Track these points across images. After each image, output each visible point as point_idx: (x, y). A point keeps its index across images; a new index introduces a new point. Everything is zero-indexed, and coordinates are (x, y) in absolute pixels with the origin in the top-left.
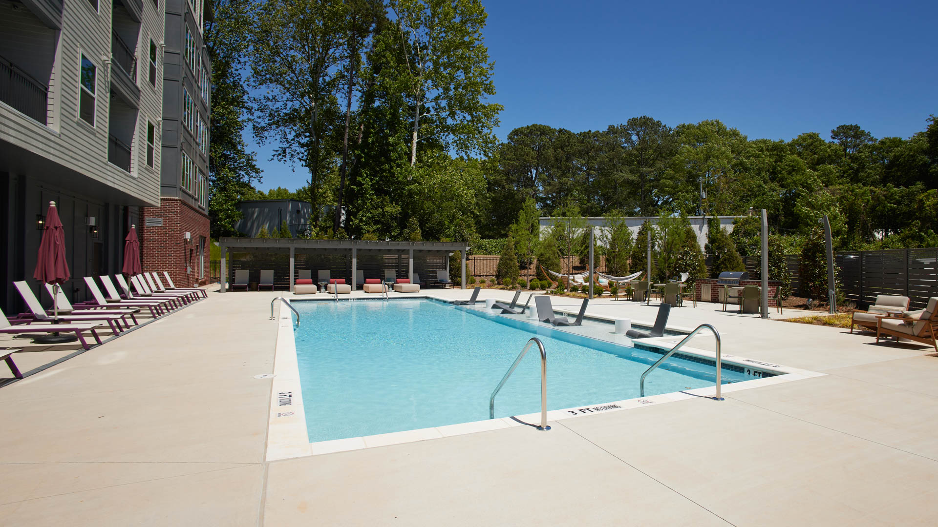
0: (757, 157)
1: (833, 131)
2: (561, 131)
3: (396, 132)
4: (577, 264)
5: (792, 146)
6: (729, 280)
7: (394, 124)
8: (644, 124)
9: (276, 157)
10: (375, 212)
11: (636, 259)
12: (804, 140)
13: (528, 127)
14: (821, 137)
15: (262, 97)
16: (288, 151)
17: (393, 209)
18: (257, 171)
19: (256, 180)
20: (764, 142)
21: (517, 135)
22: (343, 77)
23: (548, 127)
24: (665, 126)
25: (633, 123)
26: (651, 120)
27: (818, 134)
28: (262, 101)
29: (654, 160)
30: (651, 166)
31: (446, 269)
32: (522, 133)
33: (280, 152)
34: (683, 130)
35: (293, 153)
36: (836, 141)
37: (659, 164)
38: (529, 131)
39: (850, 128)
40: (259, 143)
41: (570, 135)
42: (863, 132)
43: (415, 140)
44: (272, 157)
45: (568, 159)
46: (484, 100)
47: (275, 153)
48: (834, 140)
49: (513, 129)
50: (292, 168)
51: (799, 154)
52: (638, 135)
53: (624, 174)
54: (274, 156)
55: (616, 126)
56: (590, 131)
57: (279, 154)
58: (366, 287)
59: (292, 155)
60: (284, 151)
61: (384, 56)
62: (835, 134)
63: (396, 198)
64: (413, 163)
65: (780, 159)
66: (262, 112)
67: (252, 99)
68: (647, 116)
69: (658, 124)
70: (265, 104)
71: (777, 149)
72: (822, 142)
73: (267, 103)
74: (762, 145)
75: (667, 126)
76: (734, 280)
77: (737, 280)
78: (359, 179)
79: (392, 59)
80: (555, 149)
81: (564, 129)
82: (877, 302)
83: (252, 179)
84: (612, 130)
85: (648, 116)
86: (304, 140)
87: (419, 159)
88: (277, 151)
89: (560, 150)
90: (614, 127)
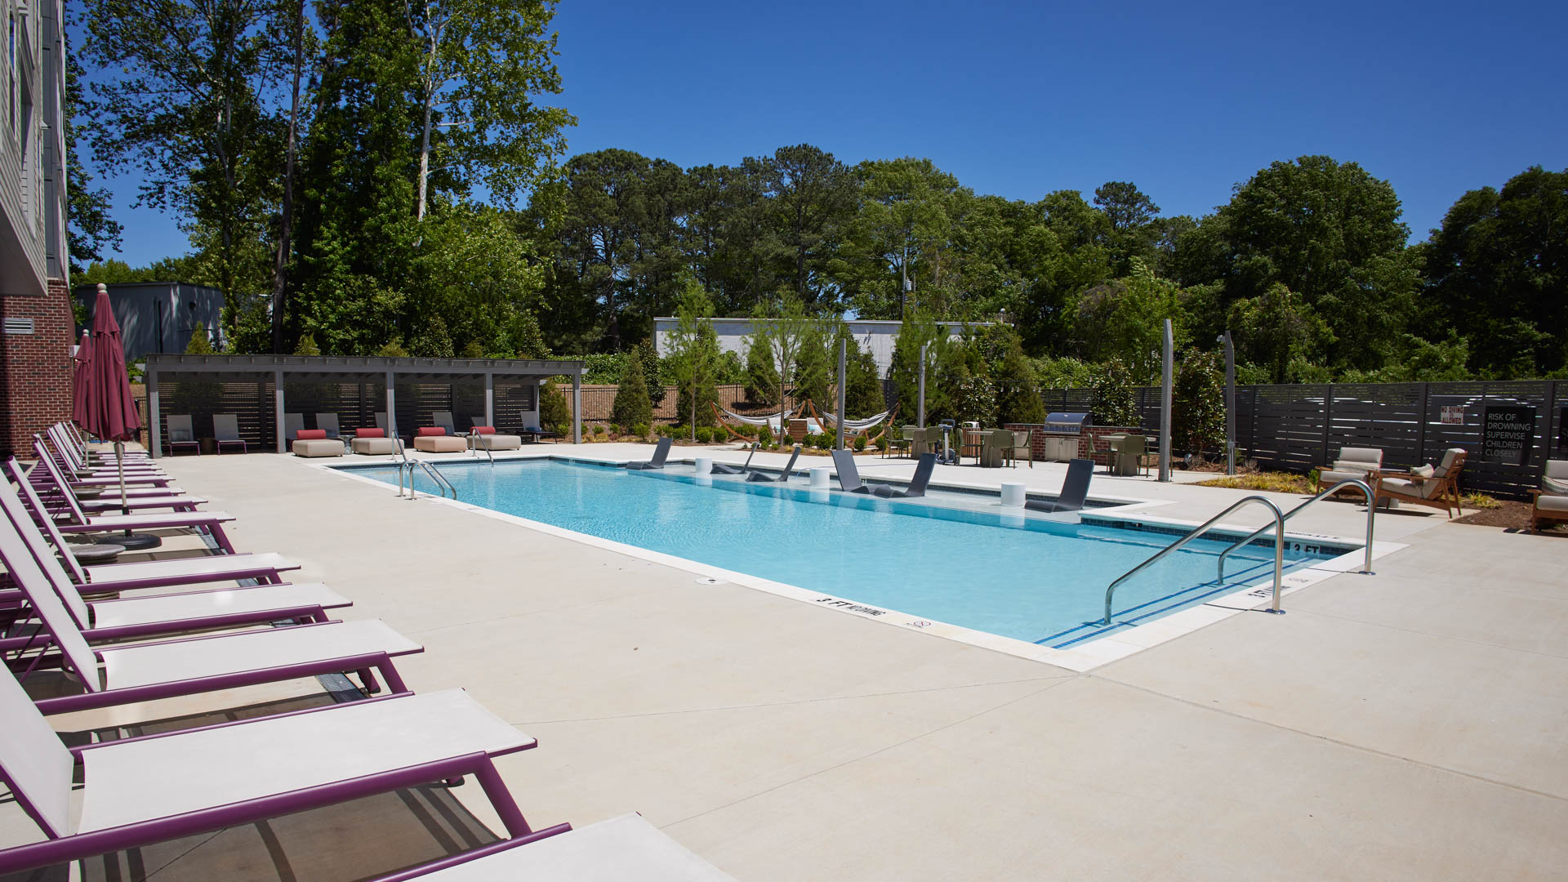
0: (985, 225)
1: (1097, 191)
2: (658, 163)
3: (390, 158)
4: (741, 399)
5: (1040, 209)
6: (1064, 426)
7: (385, 143)
8: (805, 158)
9: (144, 202)
10: (352, 306)
11: (856, 391)
12: (1056, 200)
13: (599, 155)
14: (1083, 198)
15: (118, 85)
16: (169, 188)
17: (389, 299)
18: (114, 229)
19: (109, 245)
20: (998, 201)
21: (578, 167)
22: (266, 45)
23: (636, 154)
24: (839, 163)
25: (785, 155)
26: (817, 150)
27: (1077, 194)
28: (119, 91)
29: (822, 220)
30: (816, 231)
31: (533, 409)
32: (588, 164)
33: (152, 191)
34: (866, 171)
35: (177, 192)
36: (1101, 207)
37: (829, 228)
38: (601, 161)
39: (1120, 187)
40: (103, 172)
41: (676, 172)
42: (1140, 195)
43: (425, 173)
44: (138, 201)
45: (671, 213)
46: (539, 100)
47: (144, 192)
48: (1098, 206)
49: (572, 157)
50: (177, 221)
51: (1048, 223)
52: (792, 175)
53: (773, 245)
54: (141, 197)
55: (756, 158)
56: (711, 166)
57: (151, 196)
58: (418, 441)
59: (176, 195)
60: (161, 190)
61: (368, 12)
62: (1101, 196)
63: (391, 281)
64: (421, 215)
65: (1020, 230)
66: (116, 113)
67: (99, 88)
68: (810, 144)
69: (829, 158)
70: (125, 97)
71: (1013, 214)
72: (1082, 206)
73: (128, 96)
74: (992, 205)
75: (843, 163)
76: (1070, 426)
77: (1077, 426)
78: (317, 244)
79: (382, 19)
80: (650, 194)
81: (664, 161)
82: (1341, 456)
83: (100, 242)
84: (750, 166)
85: (812, 144)
86: (196, 166)
87: (433, 208)
88: (147, 189)
89: (658, 197)
90: (752, 160)
